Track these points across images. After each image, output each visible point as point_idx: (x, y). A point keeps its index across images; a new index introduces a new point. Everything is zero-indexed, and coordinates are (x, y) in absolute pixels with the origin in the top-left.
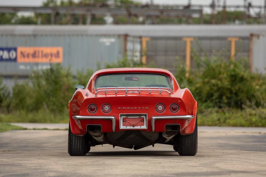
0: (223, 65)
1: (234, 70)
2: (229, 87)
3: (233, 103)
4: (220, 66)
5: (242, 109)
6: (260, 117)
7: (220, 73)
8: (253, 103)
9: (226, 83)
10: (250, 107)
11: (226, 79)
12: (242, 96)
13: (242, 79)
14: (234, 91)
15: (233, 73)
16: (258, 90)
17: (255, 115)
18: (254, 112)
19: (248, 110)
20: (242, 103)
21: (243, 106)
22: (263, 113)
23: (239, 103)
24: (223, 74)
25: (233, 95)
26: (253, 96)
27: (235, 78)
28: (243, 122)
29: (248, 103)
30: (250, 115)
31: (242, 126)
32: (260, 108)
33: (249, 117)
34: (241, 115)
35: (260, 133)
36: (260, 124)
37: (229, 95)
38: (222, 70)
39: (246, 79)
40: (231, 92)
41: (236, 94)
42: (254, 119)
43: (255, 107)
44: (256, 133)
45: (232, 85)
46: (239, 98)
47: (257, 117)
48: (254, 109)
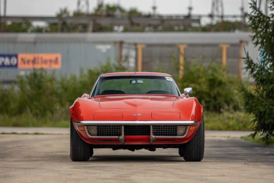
0: (202, 70)
1: (213, 75)
2: (208, 91)
3: (211, 108)
4: (199, 70)
5: (220, 112)
6: (237, 120)
7: (199, 77)
8: (231, 107)
9: (205, 87)
10: (228, 110)
11: (204, 83)
12: (221, 100)
13: (220, 83)
14: (213, 95)
15: (211, 77)
16: (236, 94)
17: (233, 118)
18: (231, 116)
19: (226, 114)
20: (220, 107)
21: (222, 110)
22: (240, 116)
23: (218, 107)
24: (202, 78)
25: (212, 100)
26: (232, 100)
27: (214, 83)
28: (221, 126)
29: (226, 107)
30: (228, 118)
31: (220, 129)
32: (238, 112)
33: (226, 121)
34: (219, 119)
35: (229, 137)
36: (237, 128)
37: (207, 99)
38: (201, 74)
39: (224, 83)
40: (210, 96)
41: (215, 98)
42: (231, 123)
43: (232, 110)
44: (225, 137)
45: (211, 90)
46: (217, 102)
47: (234, 121)
48: (232, 113)
